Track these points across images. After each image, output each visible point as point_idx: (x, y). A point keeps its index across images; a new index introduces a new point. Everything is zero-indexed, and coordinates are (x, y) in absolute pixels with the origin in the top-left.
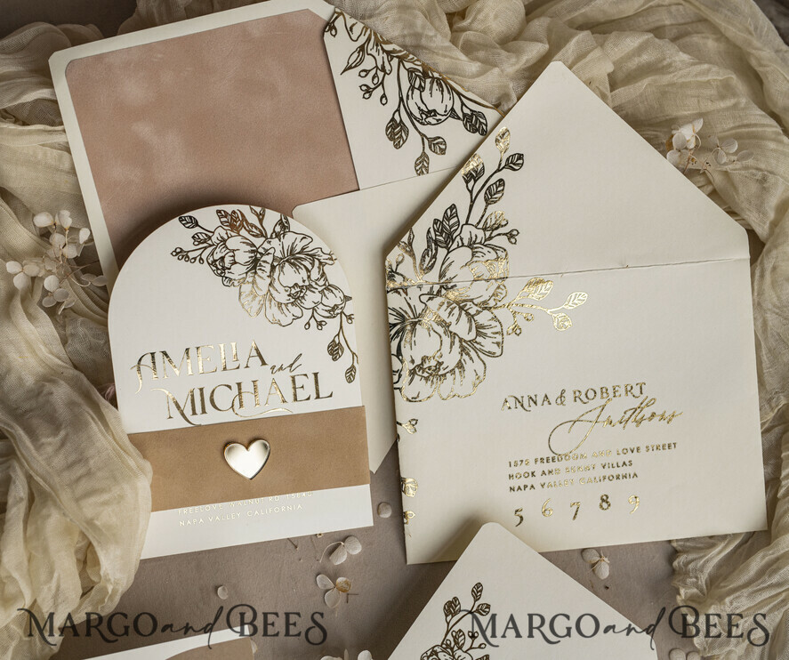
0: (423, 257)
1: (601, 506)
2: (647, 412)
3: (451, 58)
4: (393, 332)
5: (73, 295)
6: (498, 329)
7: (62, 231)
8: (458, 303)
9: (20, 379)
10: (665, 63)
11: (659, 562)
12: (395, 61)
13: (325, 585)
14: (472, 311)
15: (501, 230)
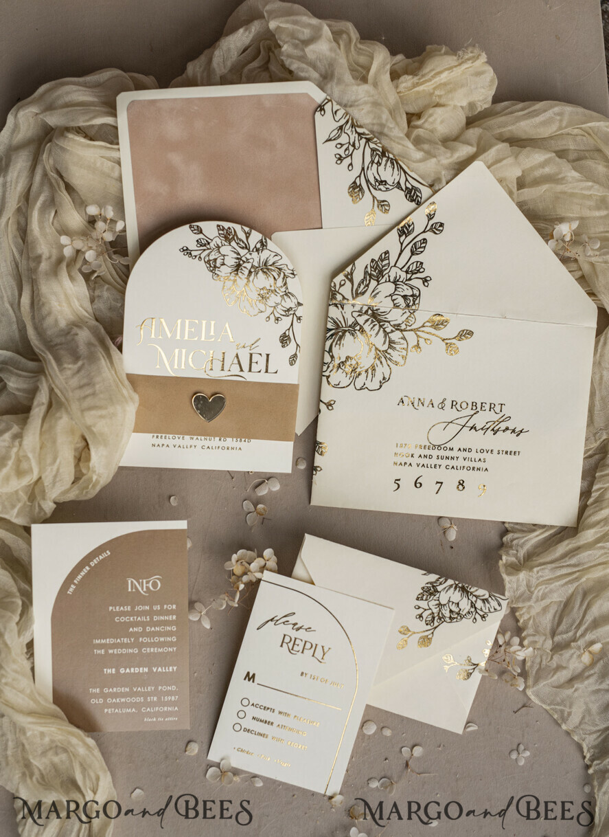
0: (360, 284)
1: (458, 488)
2: (503, 426)
3: (403, 145)
4: (328, 335)
5: (105, 267)
6: (405, 346)
7: (105, 220)
8: (379, 323)
9: (56, 321)
10: (560, 176)
11: (493, 536)
12: (363, 141)
13: (248, 509)
14: (388, 330)
15: (418, 275)
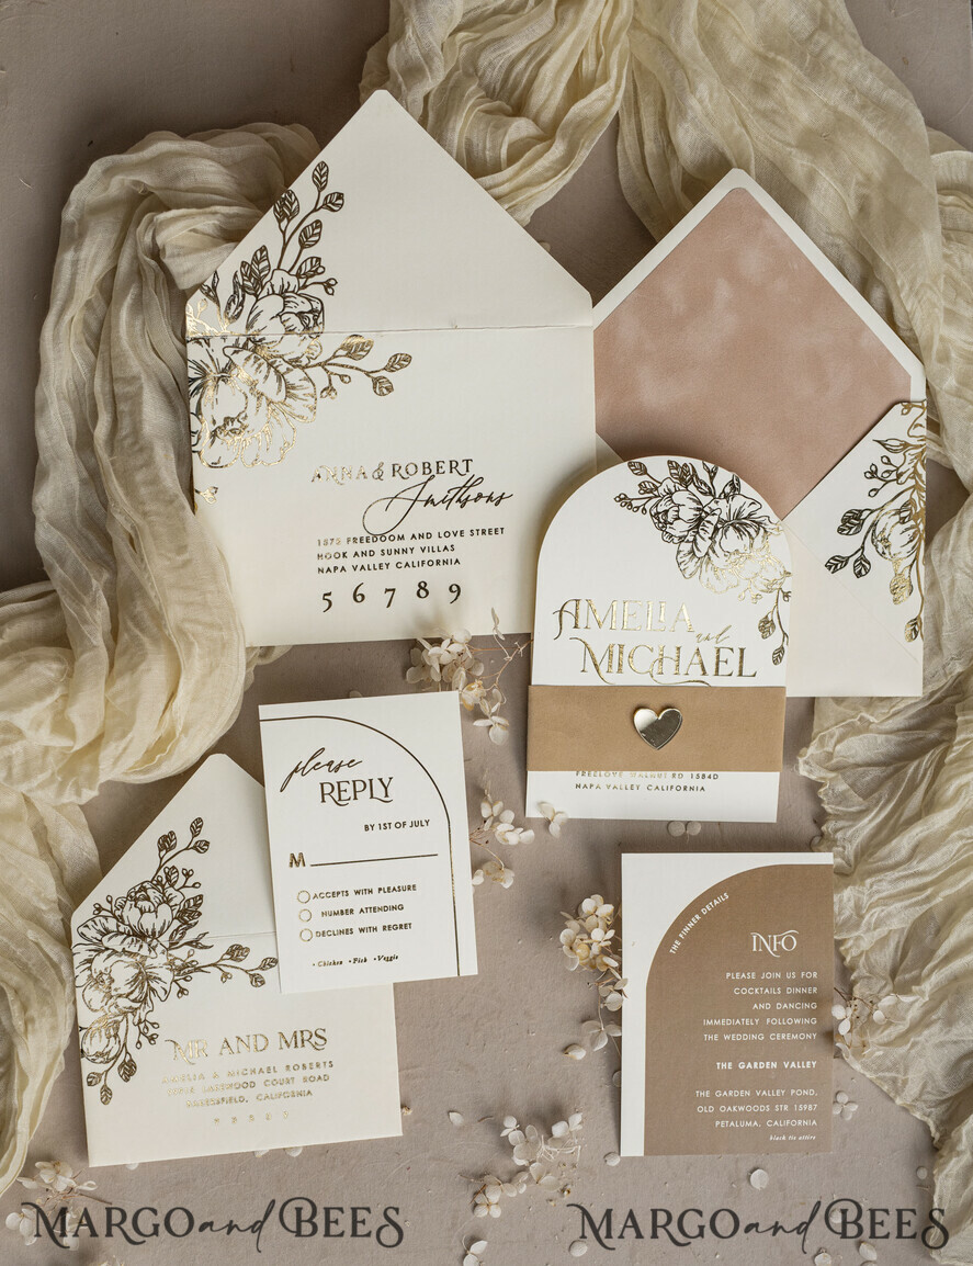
0: (229, 304)
1: (418, 595)
2: (473, 493)
4: (192, 388)
6: (311, 390)
8: (267, 360)
14: (282, 369)
15: (317, 278)
